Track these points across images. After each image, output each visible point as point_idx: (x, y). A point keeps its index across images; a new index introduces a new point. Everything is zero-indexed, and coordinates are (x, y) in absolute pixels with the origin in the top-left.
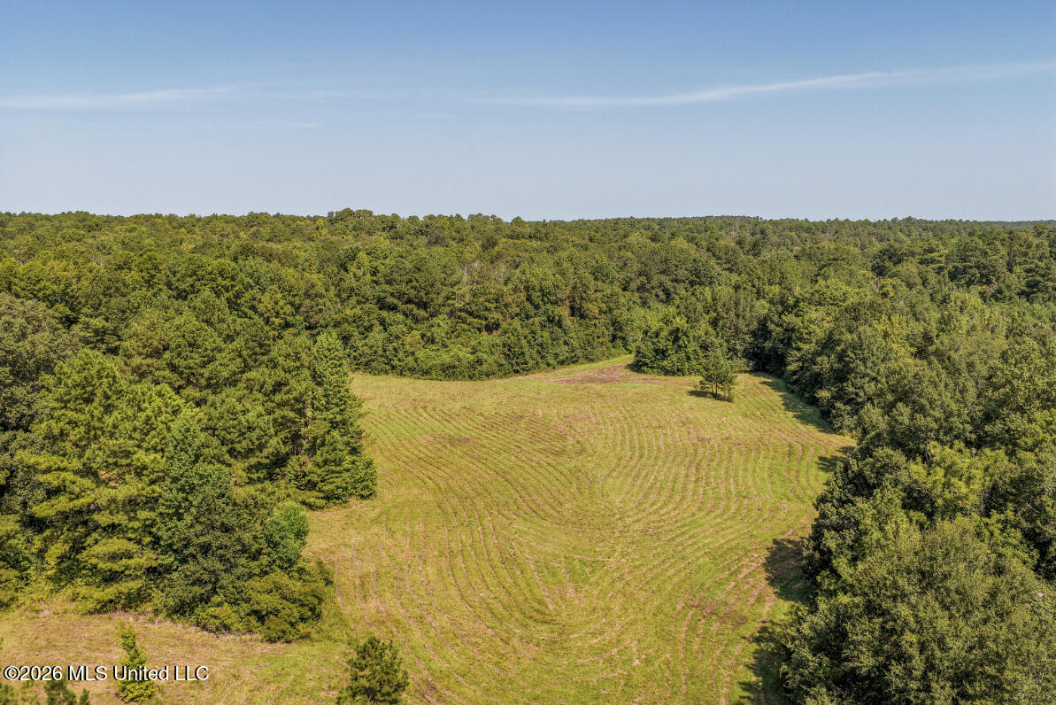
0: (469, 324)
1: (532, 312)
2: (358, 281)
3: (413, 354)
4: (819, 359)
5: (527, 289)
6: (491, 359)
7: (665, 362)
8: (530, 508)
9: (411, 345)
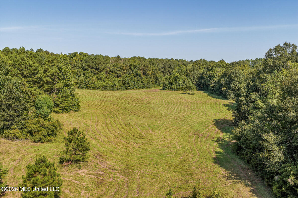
0: (112, 75)
1: (131, 72)
2: (76, 62)
3: (94, 83)
4: (222, 79)
5: (130, 66)
6: (119, 85)
7: (172, 87)
8: (134, 114)
9: (93, 80)
